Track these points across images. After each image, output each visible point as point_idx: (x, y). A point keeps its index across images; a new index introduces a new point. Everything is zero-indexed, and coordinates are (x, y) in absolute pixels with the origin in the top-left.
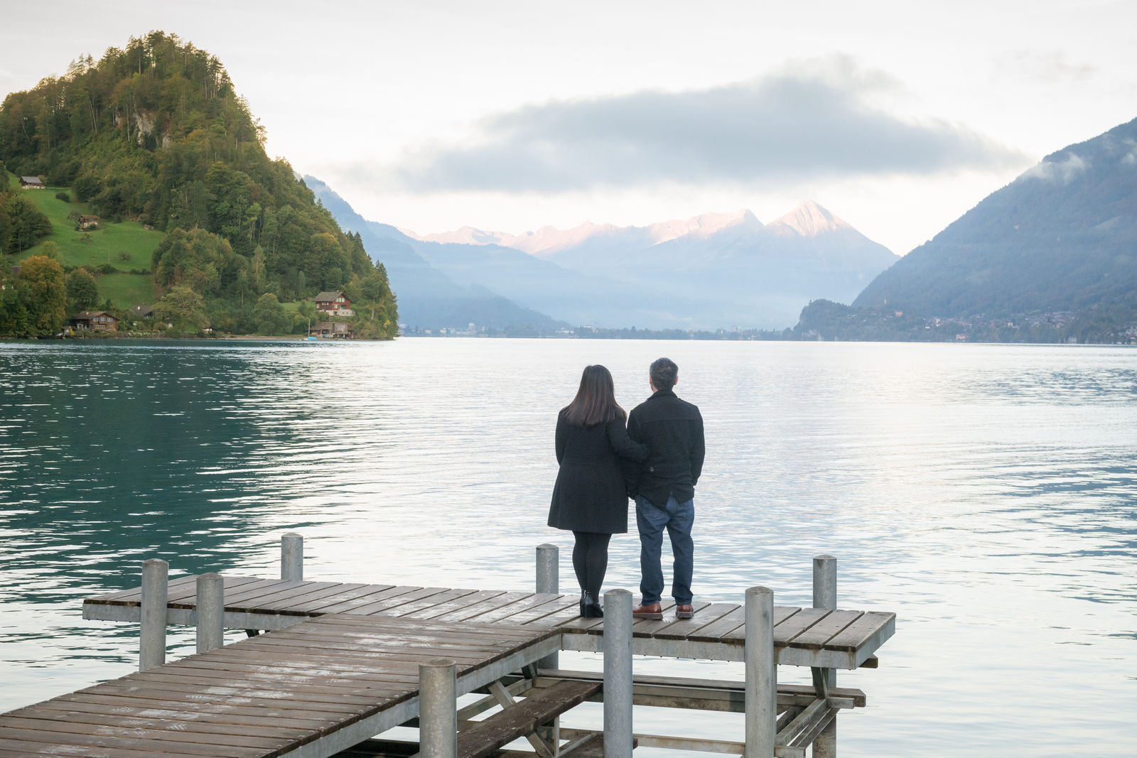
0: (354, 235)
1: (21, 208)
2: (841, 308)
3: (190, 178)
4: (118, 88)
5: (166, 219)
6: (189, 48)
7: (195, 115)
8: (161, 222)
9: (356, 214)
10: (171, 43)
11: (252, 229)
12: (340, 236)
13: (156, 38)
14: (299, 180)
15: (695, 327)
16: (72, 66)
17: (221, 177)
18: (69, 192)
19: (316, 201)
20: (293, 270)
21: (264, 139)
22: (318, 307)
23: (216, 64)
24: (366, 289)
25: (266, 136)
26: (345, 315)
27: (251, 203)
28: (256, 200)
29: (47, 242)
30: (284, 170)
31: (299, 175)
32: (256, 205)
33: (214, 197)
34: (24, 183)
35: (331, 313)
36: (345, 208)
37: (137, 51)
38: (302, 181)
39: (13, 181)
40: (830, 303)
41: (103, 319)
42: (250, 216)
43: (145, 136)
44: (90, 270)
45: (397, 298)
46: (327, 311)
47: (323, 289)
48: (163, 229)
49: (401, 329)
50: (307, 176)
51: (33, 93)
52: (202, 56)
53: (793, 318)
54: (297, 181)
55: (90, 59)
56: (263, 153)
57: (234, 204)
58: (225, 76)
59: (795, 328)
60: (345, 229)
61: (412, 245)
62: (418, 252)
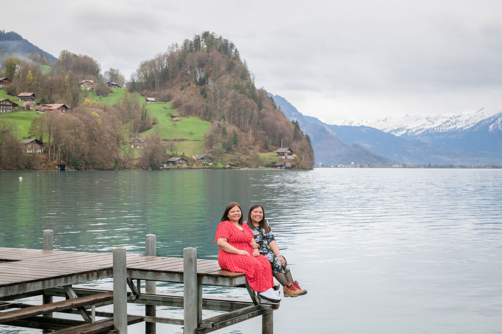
0: (295, 122)
4: (189, 58)
6: (220, 38)
8: (208, 117)
9: (299, 112)
10: (212, 36)
13: (206, 35)
14: (270, 97)
16: (169, 48)
18: (168, 104)
19: (277, 107)
20: (266, 138)
23: (232, 46)
24: (300, 146)
25: (255, 77)
26: (290, 158)
27: (247, 108)
29: (155, 127)
30: (263, 92)
32: (250, 109)
34: (147, 101)
35: (284, 158)
37: (197, 41)
39: (142, 100)
41: (181, 162)
42: (247, 114)
44: (174, 139)
46: (282, 157)
47: (280, 147)
48: (210, 120)
54: (268, 97)
55: (176, 45)
57: (240, 108)
58: (236, 50)
61: (325, 127)
62: (328, 129)
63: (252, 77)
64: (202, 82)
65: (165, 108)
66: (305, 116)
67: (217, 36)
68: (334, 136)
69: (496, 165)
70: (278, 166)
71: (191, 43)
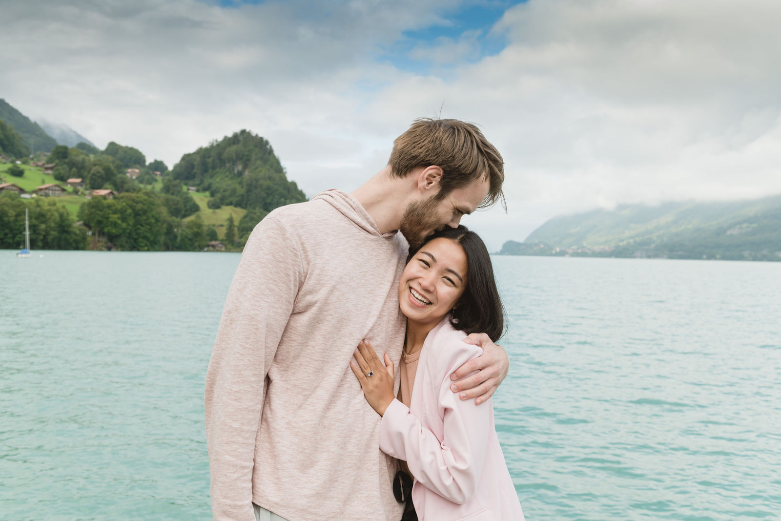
1: (188, 200)
2: (519, 244)
3: (256, 188)
4: (227, 151)
5: (246, 204)
6: (257, 135)
7: (259, 163)
8: (244, 206)
10: (249, 133)
13: (243, 132)
16: (210, 143)
17: (269, 188)
18: (207, 193)
21: (286, 173)
23: (267, 142)
25: (287, 171)
29: (197, 213)
30: (294, 184)
33: (265, 195)
34: (189, 189)
37: (236, 136)
39: (185, 188)
41: (220, 245)
43: (238, 171)
44: (214, 225)
48: (245, 208)
51: (194, 153)
52: (261, 139)
55: (216, 141)
56: (285, 179)
58: (271, 147)
63: (284, 171)
64: (240, 174)
65: (206, 197)
67: (254, 134)
71: (230, 139)
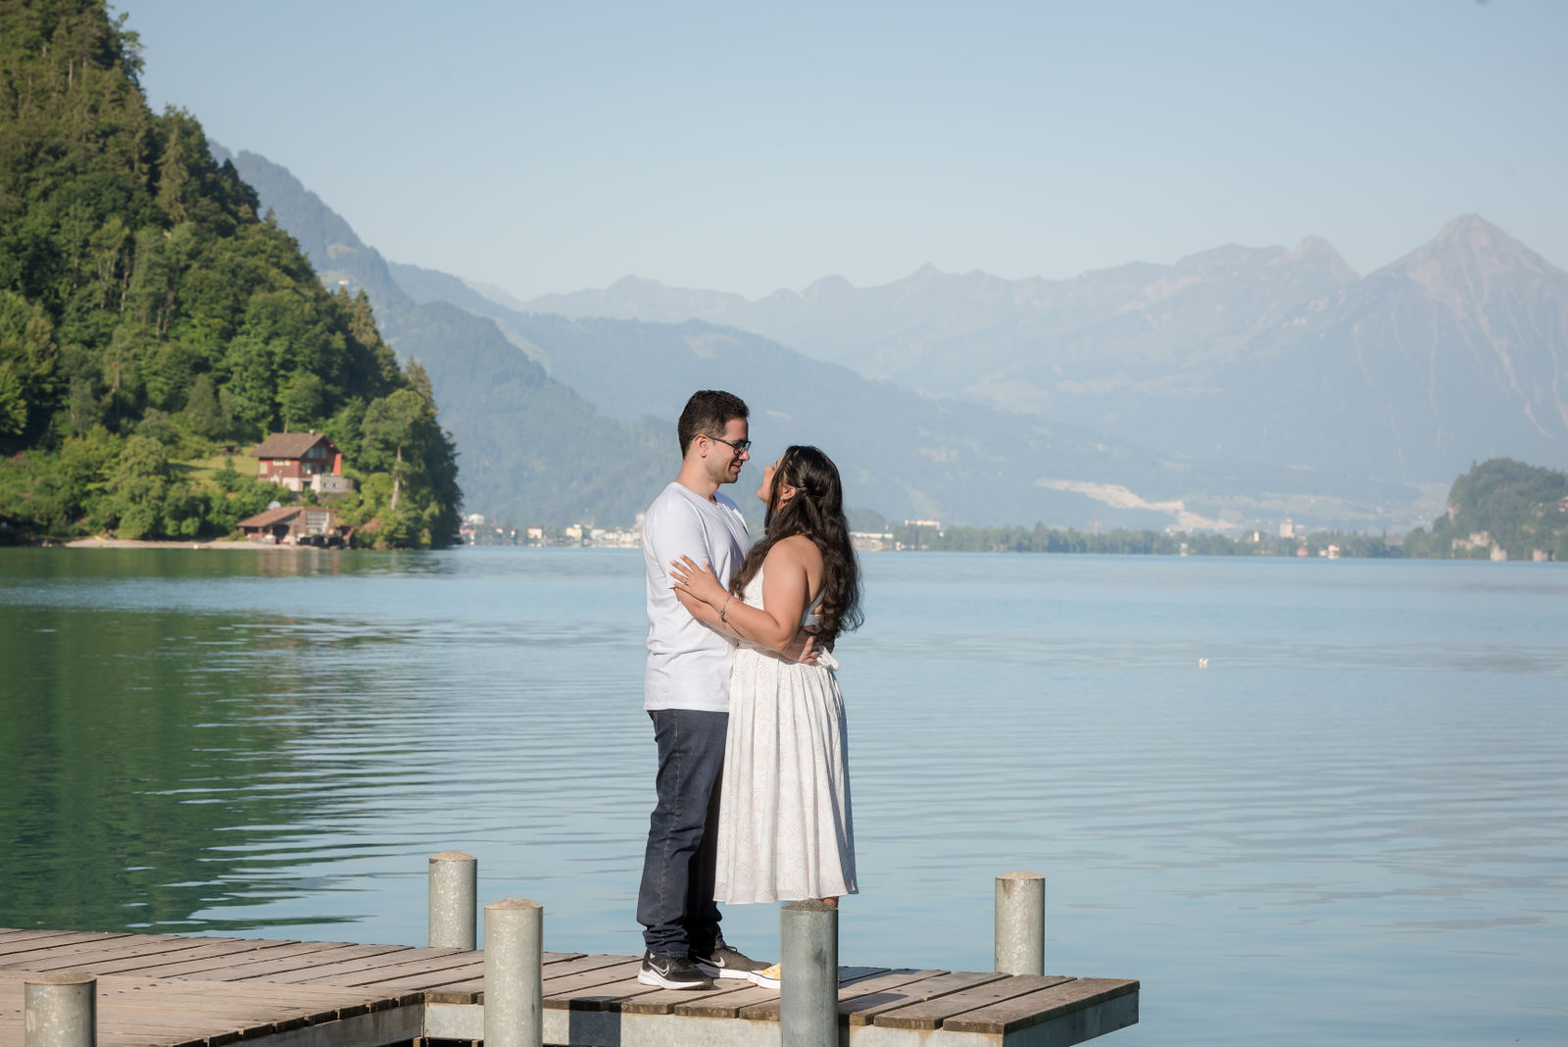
0: (353, 295)
9: (363, 247)
11: (107, 281)
12: (321, 297)
14: (221, 164)
15: (1191, 523)
19: (261, 213)
20: (203, 380)
21: (137, 63)
22: (264, 468)
24: (383, 427)
25: (142, 54)
26: (329, 489)
27: (100, 219)
28: (114, 209)
31: (226, 151)
32: (114, 223)
35: (294, 484)
36: (341, 229)
38: (229, 165)
40: (1523, 467)
42: (99, 246)
45: (457, 450)
46: (286, 480)
47: (277, 427)
49: (471, 527)
50: (244, 154)
53: (1433, 503)
54: (215, 164)
57: (63, 222)
59: (1435, 530)
60: (334, 280)
61: (500, 323)
62: (514, 338)
66: (394, 264)
68: (549, 370)
69: (1375, 532)
70: (266, 530)
